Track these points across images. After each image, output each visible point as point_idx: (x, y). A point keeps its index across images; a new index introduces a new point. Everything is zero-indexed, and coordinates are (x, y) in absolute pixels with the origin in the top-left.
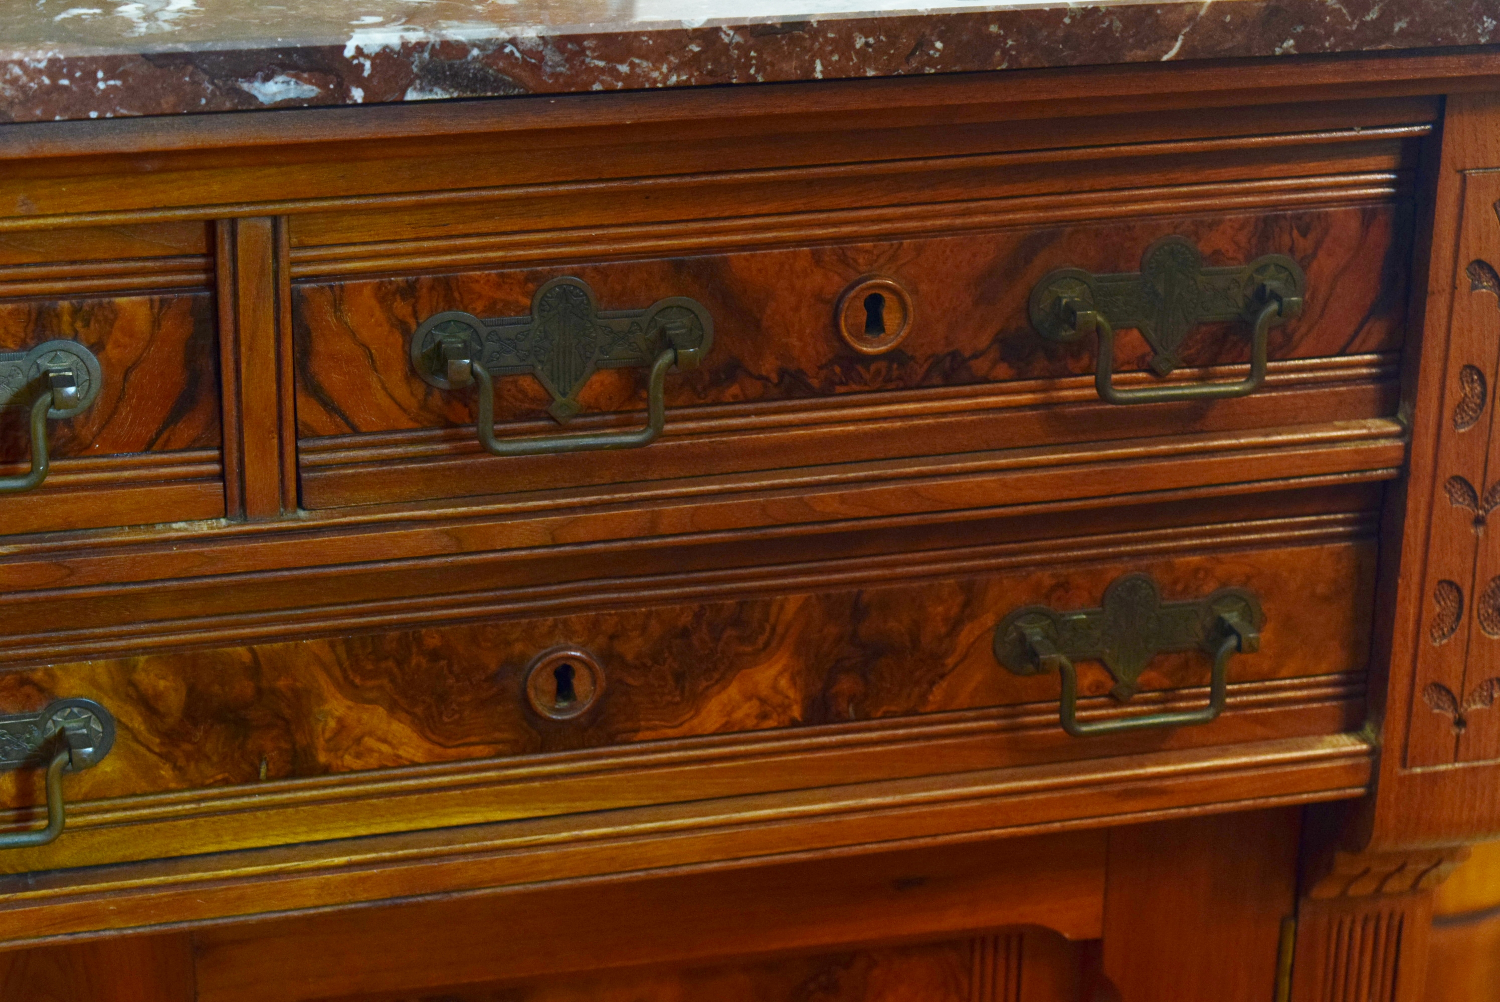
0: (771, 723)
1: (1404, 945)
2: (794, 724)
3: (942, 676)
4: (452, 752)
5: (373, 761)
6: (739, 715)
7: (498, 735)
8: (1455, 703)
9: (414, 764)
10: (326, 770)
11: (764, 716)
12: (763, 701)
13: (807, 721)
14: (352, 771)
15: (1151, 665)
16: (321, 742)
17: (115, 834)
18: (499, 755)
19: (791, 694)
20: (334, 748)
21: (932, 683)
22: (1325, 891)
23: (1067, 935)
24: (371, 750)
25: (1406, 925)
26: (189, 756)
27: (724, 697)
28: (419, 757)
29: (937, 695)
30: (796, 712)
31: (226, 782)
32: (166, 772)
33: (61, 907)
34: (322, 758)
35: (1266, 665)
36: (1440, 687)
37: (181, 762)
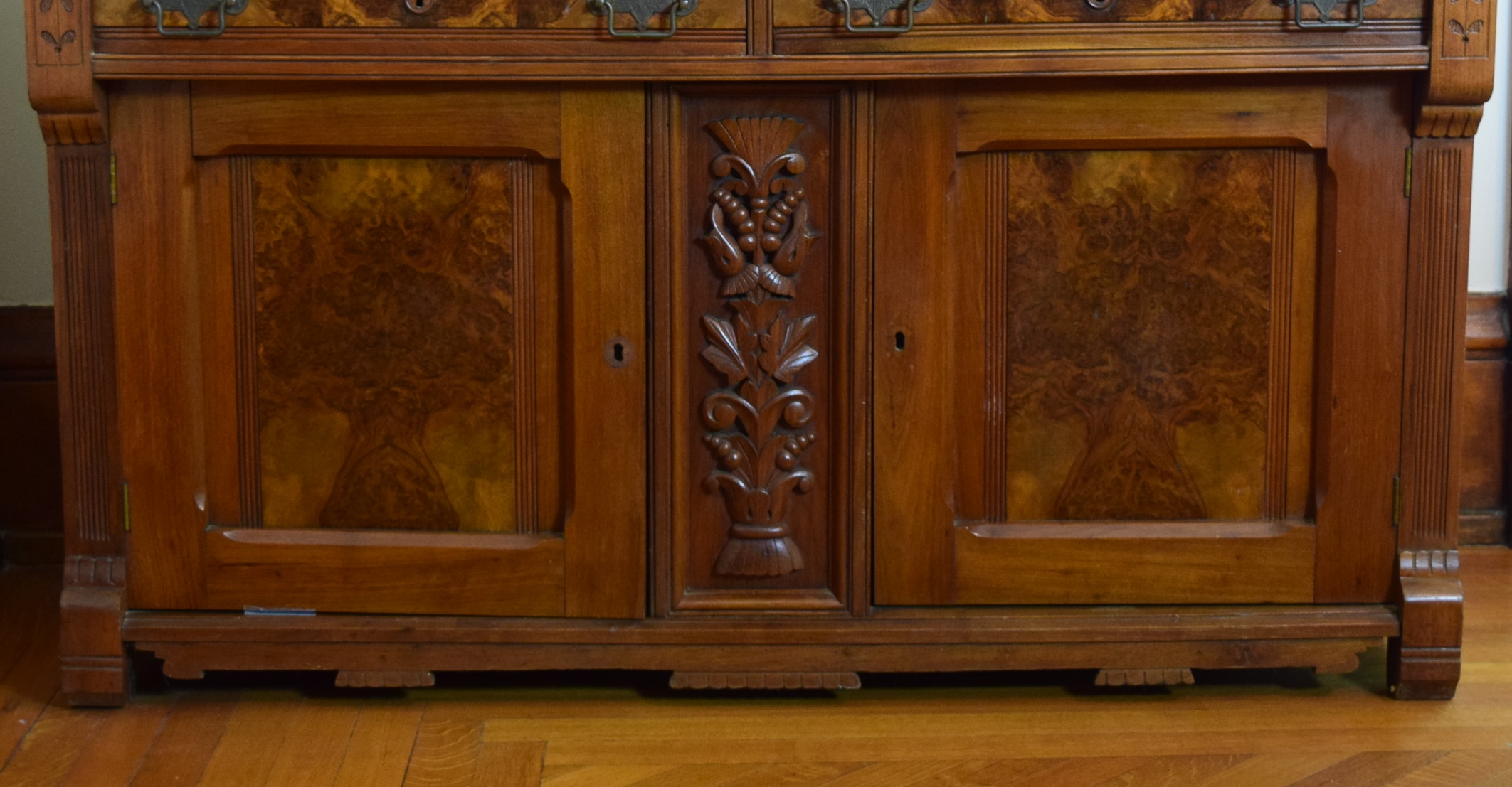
0: (1181, 18)
1: (1462, 167)
2: (1190, 20)
3: (1249, 5)
4: (1057, 19)
5: (1027, 20)
6: (1168, 13)
7: (1075, 13)
8: (1463, 30)
9: (1043, 22)
10: (1009, 22)
11: (1178, 15)
12: (1178, 9)
13: (1195, 20)
14: (1019, 23)
15: (1335, 8)
16: (1008, 9)
17: (931, 39)
18: (1075, 22)
19: (1189, 7)
20: (1013, 13)
21: (1245, 7)
22: (1423, 131)
23: (1311, 145)
24: (1026, 15)
25: (1463, 157)
26: (960, 10)
27: (1162, 5)
28: (1045, 20)
29: (1247, 13)
30: (1191, 15)
31: (972, 23)
32: (951, 16)
33: (909, 62)
34: (1008, 16)
35: (1384, 12)
36: (1456, 22)
37: (956, 12)
